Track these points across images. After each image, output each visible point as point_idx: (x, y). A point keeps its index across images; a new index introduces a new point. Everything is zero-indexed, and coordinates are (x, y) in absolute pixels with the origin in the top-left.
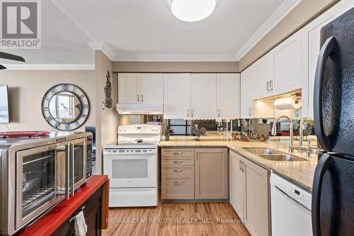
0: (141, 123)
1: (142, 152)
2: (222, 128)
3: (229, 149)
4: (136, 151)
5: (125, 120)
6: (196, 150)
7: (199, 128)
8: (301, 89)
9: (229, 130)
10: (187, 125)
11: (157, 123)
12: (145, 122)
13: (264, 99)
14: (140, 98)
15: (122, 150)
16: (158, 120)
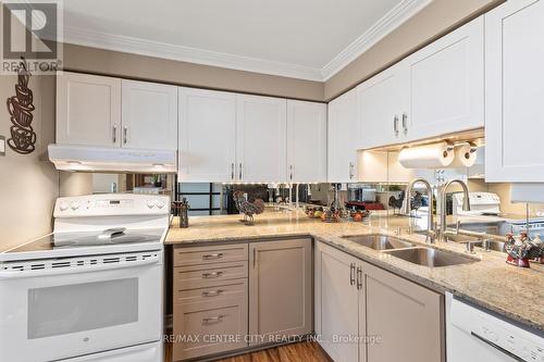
0: (120, 192)
1: (123, 262)
2: (280, 199)
3: (313, 240)
4: (106, 261)
5: (76, 184)
6: (253, 245)
7: (251, 200)
8: (483, 128)
9: (294, 200)
10: (211, 194)
11: (157, 190)
12: (129, 188)
13: (375, 149)
14: (118, 135)
15: (61, 262)
16: (158, 185)
